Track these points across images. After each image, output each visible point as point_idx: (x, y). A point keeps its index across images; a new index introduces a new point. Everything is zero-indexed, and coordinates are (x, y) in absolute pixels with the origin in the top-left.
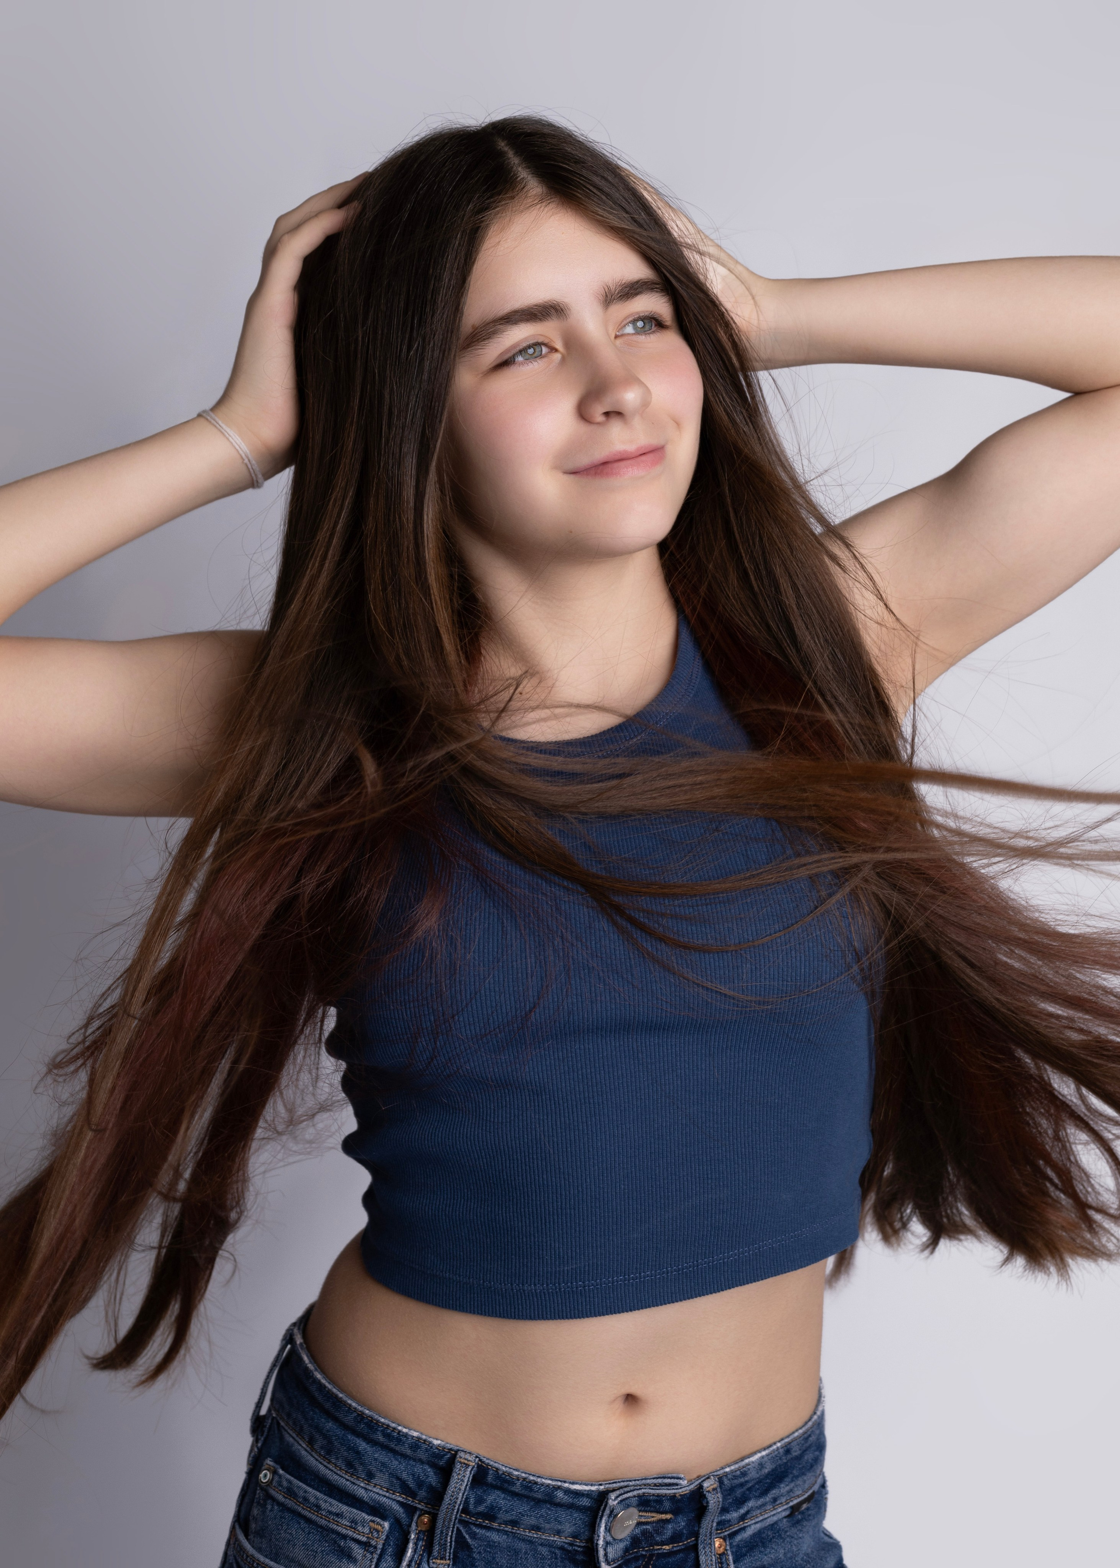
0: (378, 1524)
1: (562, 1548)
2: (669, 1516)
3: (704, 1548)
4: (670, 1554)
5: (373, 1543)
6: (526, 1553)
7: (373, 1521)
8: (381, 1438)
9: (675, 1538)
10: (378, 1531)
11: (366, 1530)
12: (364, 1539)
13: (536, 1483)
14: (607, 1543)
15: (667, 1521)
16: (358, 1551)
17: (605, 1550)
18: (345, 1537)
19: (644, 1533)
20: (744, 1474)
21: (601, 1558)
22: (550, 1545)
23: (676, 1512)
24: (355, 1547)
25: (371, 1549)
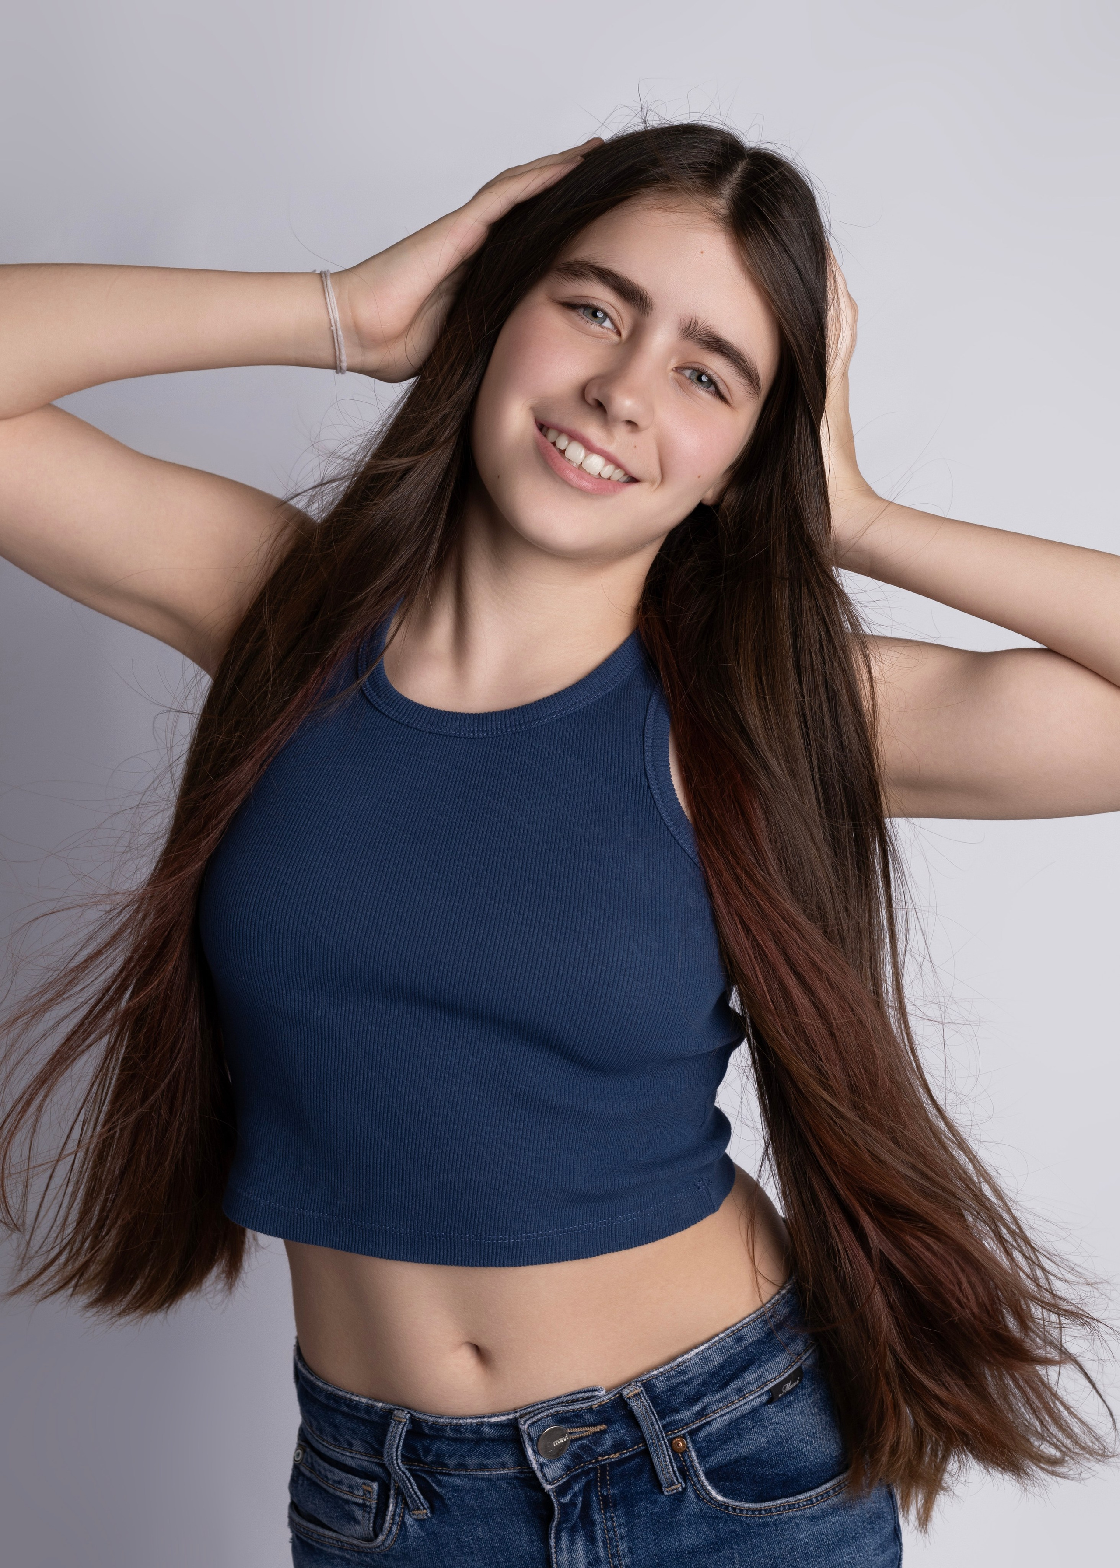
0: (368, 1485)
1: (516, 1478)
2: (603, 1427)
3: (655, 1451)
4: (621, 1462)
5: (368, 1503)
6: (488, 1490)
7: (364, 1484)
8: (345, 1409)
9: (618, 1446)
10: (369, 1492)
11: (361, 1493)
12: (361, 1501)
13: (461, 1425)
14: (542, 1466)
15: (603, 1432)
16: (358, 1514)
17: (542, 1471)
18: (347, 1502)
19: (582, 1447)
20: (682, 1373)
21: (542, 1481)
22: (501, 1478)
23: (608, 1421)
24: (355, 1508)
25: (368, 1509)
